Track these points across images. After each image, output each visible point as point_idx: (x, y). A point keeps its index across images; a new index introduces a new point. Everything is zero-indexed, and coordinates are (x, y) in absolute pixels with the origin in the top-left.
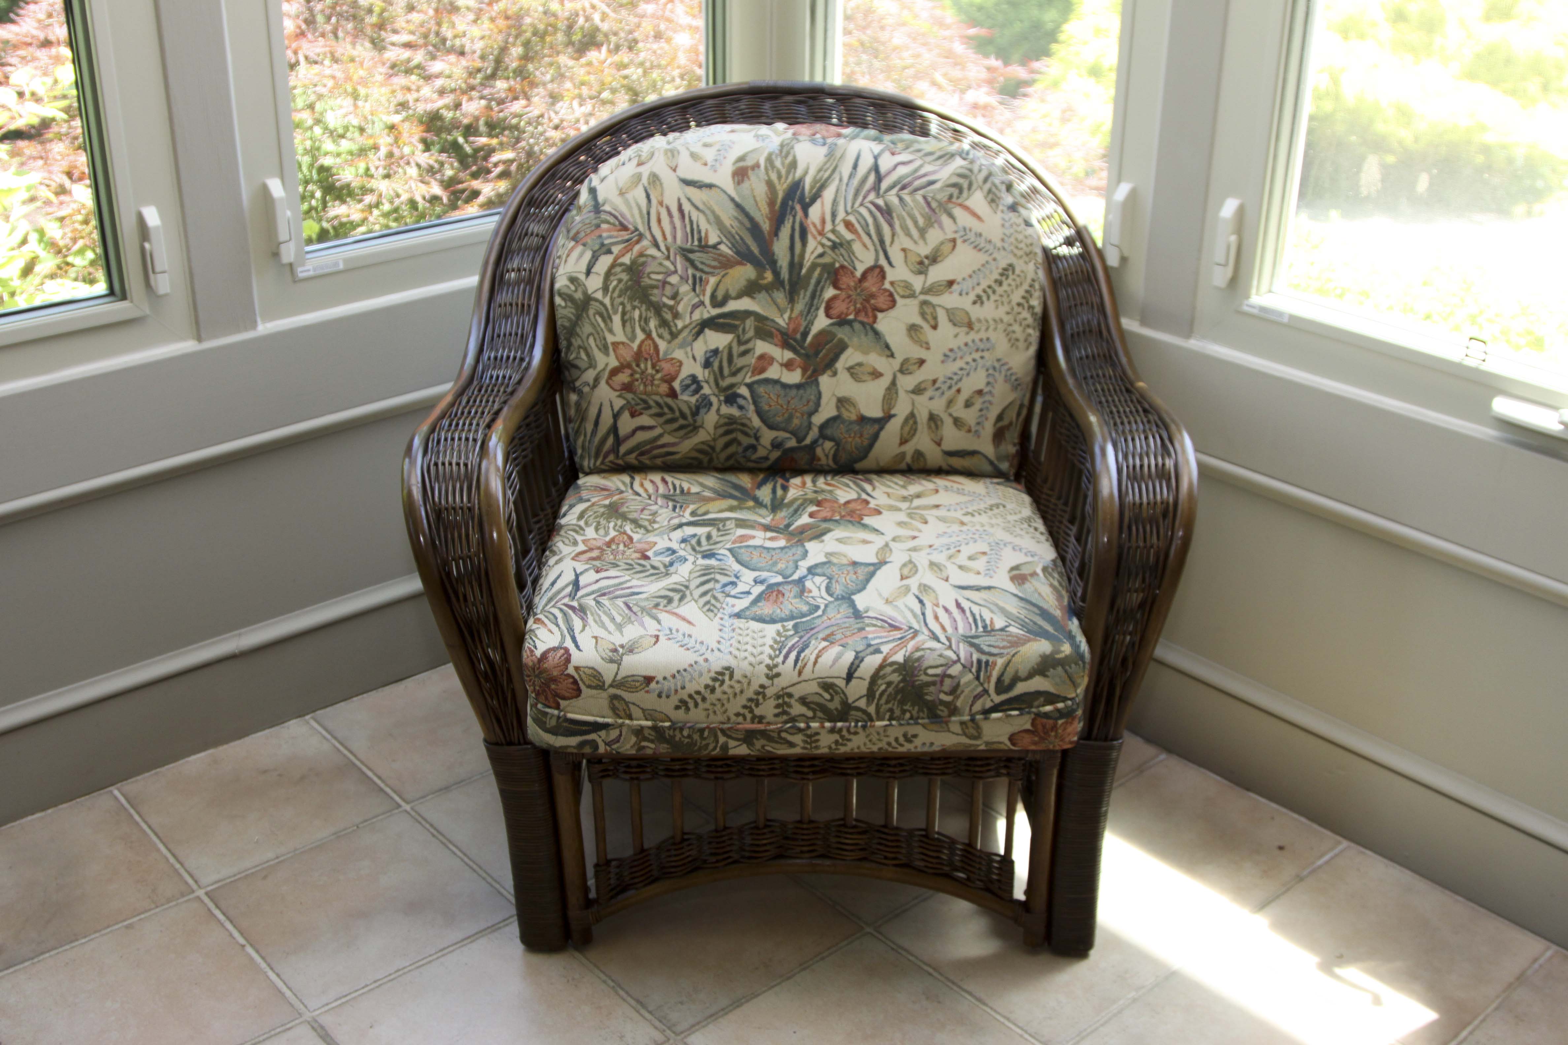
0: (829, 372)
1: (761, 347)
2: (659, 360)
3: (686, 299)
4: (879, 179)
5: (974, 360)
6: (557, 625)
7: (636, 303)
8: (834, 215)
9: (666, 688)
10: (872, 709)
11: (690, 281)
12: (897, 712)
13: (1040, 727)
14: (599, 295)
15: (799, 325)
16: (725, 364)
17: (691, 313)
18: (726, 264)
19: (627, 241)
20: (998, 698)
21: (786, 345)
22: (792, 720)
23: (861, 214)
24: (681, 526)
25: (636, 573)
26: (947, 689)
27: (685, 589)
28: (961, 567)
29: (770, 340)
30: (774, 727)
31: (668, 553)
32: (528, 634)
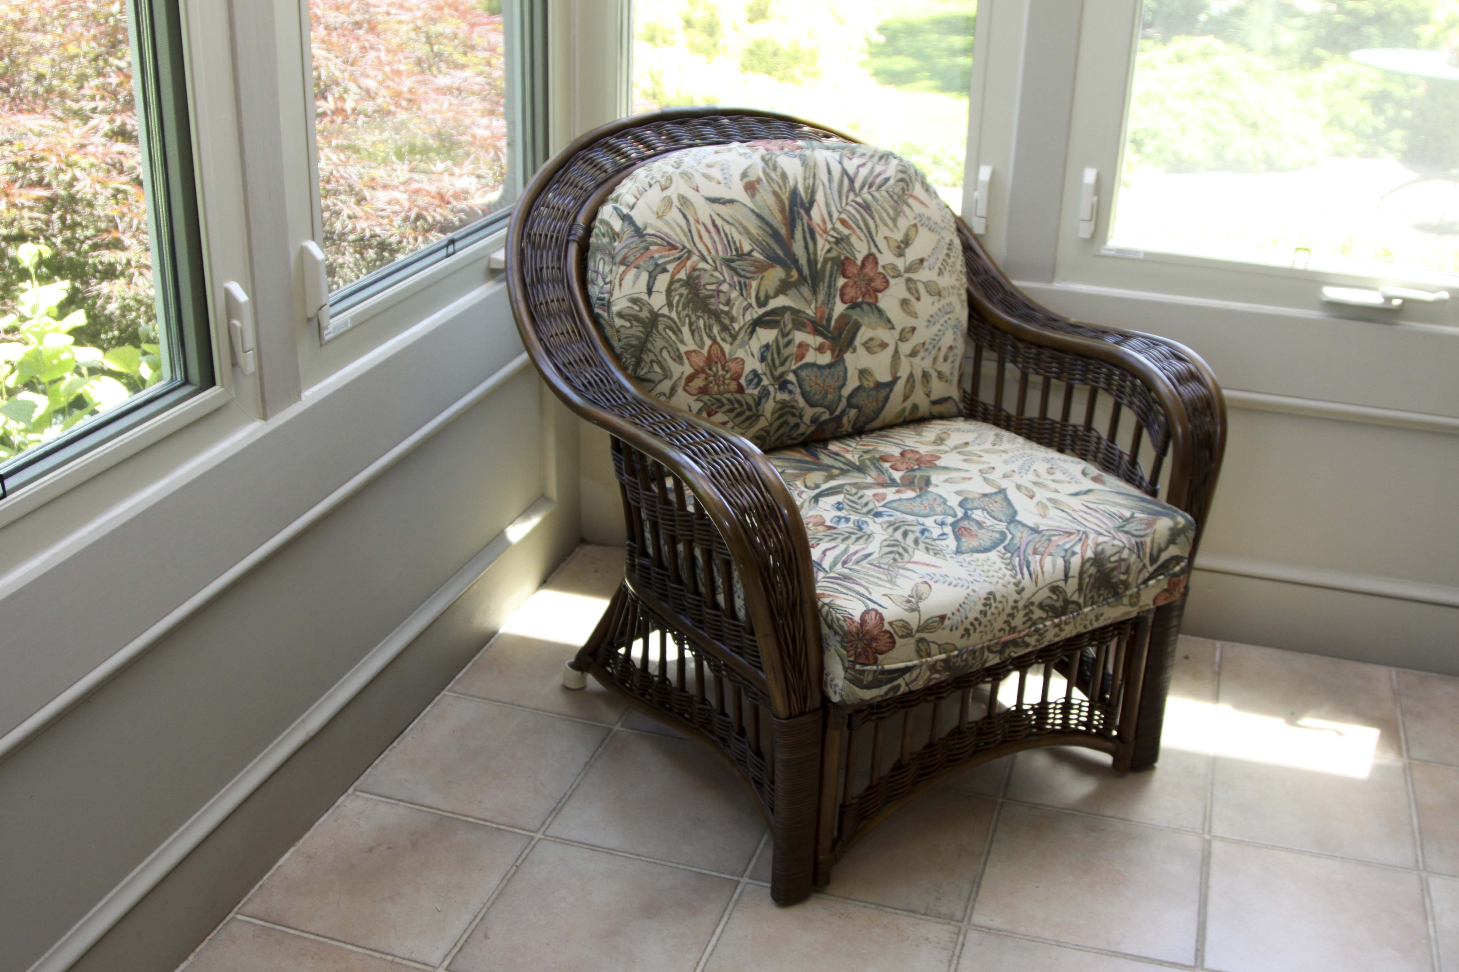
0: (851, 350)
1: (799, 337)
2: (727, 362)
3: (737, 303)
4: (852, 181)
5: (946, 322)
6: (847, 595)
7: (699, 314)
8: (830, 215)
9: (954, 622)
10: (1081, 601)
11: (738, 288)
12: (1096, 598)
13: (1172, 585)
14: (665, 311)
15: (824, 313)
16: (776, 356)
17: (744, 315)
18: (761, 269)
19: (679, 258)
20: (1151, 569)
21: (816, 332)
22: (1034, 624)
23: (849, 212)
24: (816, 499)
25: (844, 540)
26: (1123, 570)
27: (895, 544)
28: (1054, 481)
29: (803, 329)
30: (1023, 633)
31: (843, 520)
32: (826, 608)
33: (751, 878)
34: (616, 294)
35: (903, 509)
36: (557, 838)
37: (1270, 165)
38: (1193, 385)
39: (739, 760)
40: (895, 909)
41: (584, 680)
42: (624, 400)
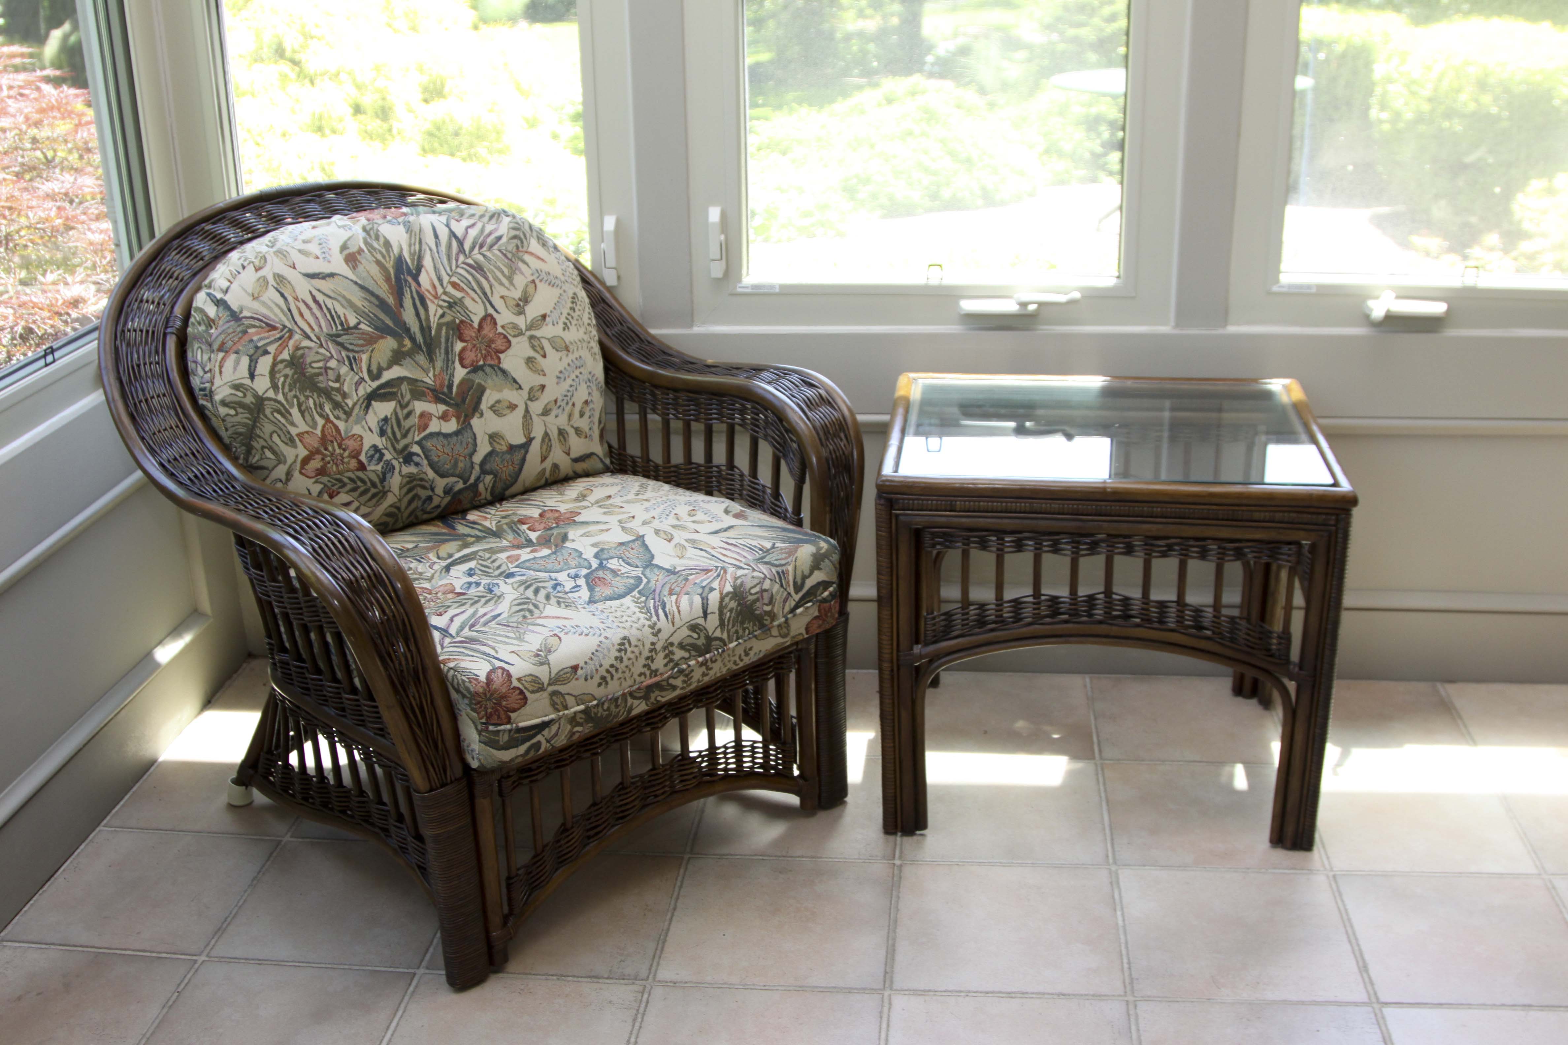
0: (477, 415)
1: (420, 406)
2: (343, 440)
3: (348, 379)
4: (461, 243)
5: (577, 377)
6: (472, 657)
7: (307, 393)
8: (440, 280)
9: (588, 671)
10: (725, 636)
11: (347, 363)
13: (823, 611)
14: (271, 394)
15: (444, 379)
16: (396, 429)
17: (356, 390)
18: (371, 341)
19: (280, 338)
20: (797, 597)
21: (438, 400)
22: (677, 665)
23: (460, 274)
24: (447, 569)
25: (472, 604)
26: (766, 601)
27: (527, 601)
28: (694, 522)
29: (424, 398)
30: (666, 676)
31: (474, 585)
32: (452, 672)
33: (427, 968)
34: (218, 382)
35: (536, 566)
36: (223, 957)
37: (989, 200)
38: (825, 409)
39: (401, 848)
40: (578, 977)
41: (250, 794)
42: (232, 490)
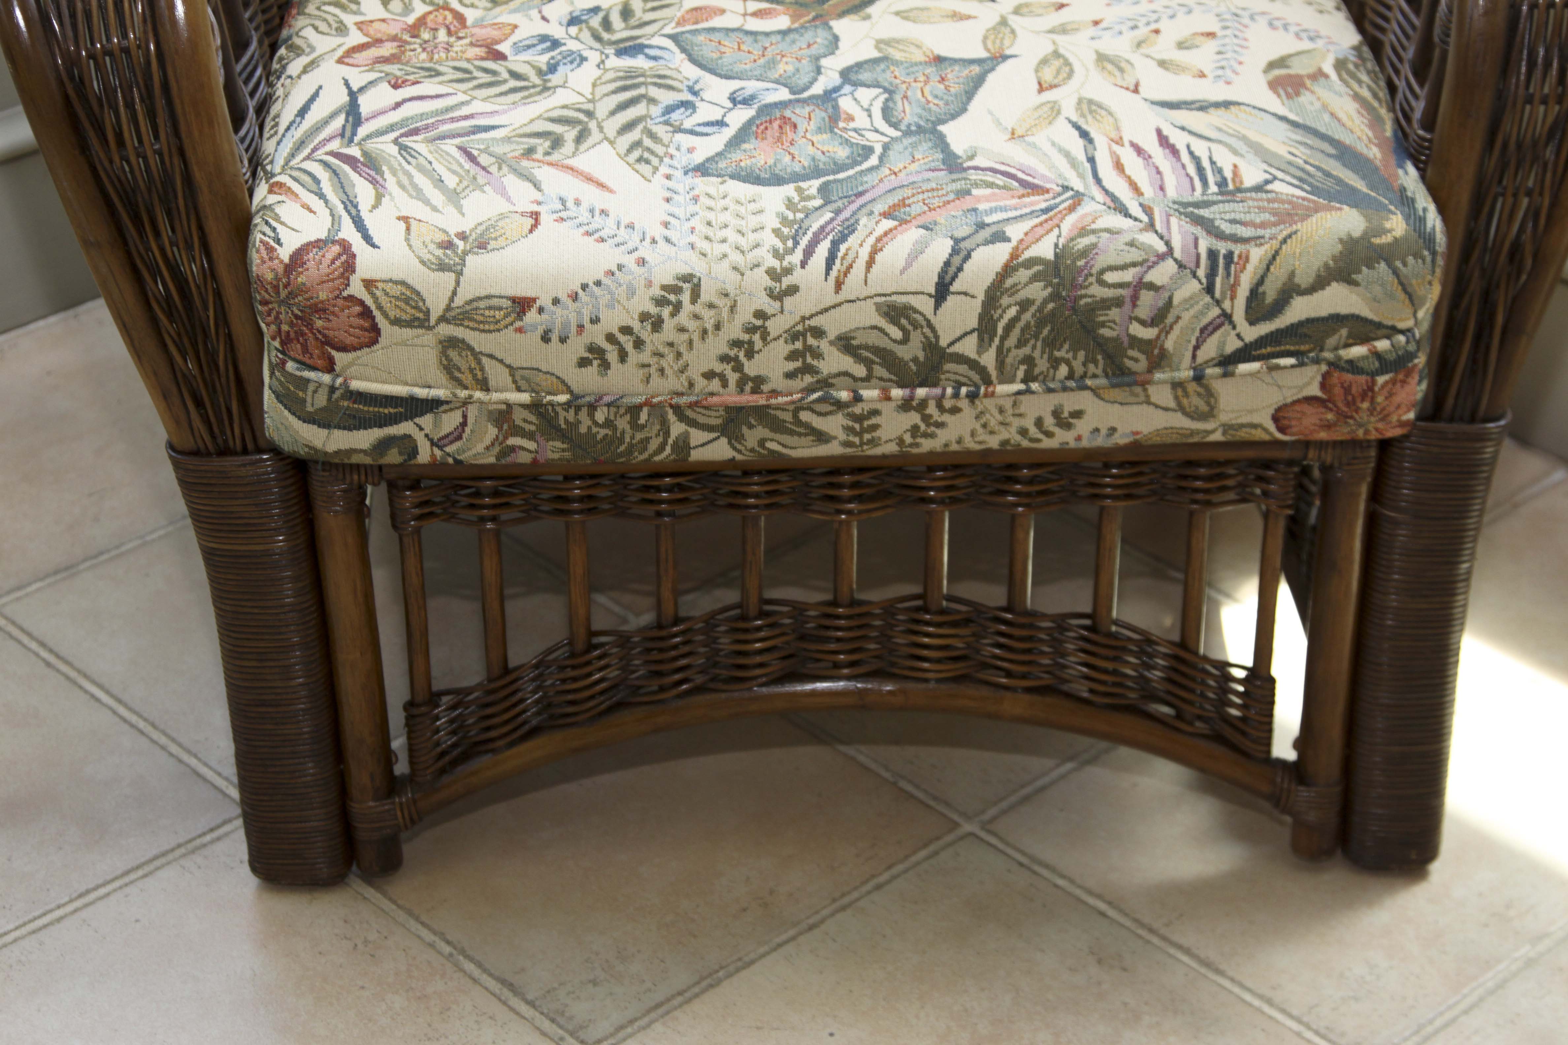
6: (321, 196)
9: (558, 322)
10: (989, 359)
12: (1042, 365)
13: (1338, 391)
20: (1251, 331)
22: (823, 383)
26: (1146, 312)
28: (1163, 63)
30: (790, 398)
31: (543, 46)
35: (710, 49)
